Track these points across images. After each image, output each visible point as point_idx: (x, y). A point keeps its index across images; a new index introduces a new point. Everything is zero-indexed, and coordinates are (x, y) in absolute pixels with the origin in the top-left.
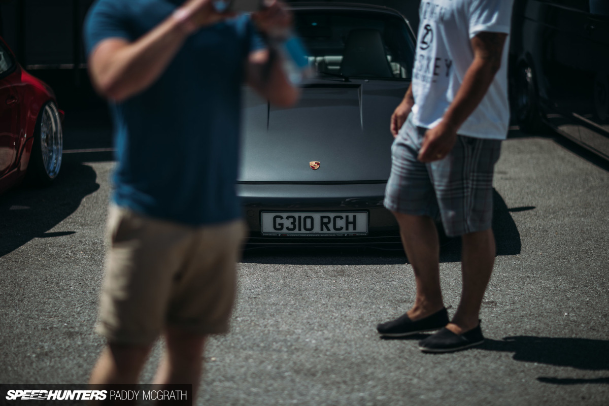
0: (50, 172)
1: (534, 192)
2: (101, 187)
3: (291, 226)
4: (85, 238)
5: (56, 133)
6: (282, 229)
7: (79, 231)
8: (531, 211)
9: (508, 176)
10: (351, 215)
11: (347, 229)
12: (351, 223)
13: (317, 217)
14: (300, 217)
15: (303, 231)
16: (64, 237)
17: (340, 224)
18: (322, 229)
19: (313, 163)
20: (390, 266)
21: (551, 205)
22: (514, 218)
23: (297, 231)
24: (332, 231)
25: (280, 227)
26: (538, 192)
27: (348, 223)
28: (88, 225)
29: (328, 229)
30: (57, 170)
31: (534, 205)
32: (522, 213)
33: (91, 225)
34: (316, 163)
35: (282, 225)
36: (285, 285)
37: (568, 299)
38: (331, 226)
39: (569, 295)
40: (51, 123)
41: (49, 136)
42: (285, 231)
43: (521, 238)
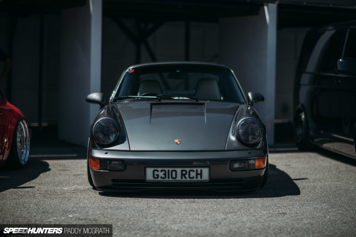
0: (22, 161)
1: (307, 173)
2: (52, 170)
3: (164, 176)
4: (41, 189)
5: (26, 138)
6: (158, 177)
7: (37, 187)
8: (305, 180)
9: (292, 167)
10: (199, 170)
11: (197, 178)
12: (199, 174)
13: (179, 170)
14: (169, 171)
15: (171, 179)
16: (28, 189)
17: (193, 175)
18: (182, 178)
19: (177, 141)
20: (222, 199)
21: (317, 178)
22: (296, 183)
23: (167, 179)
24: (188, 179)
25: (157, 176)
26: (309, 172)
27: (197, 174)
28: (43, 184)
29: (186, 178)
30: (26, 160)
31: (307, 177)
32: (300, 181)
33: (45, 184)
34: (178, 141)
35: (158, 175)
36: (159, 206)
37: (330, 212)
38: (187, 176)
39: (330, 210)
40: (23, 133)
41: (22, 140)
42: (160, 179)
43: (300, 189)
